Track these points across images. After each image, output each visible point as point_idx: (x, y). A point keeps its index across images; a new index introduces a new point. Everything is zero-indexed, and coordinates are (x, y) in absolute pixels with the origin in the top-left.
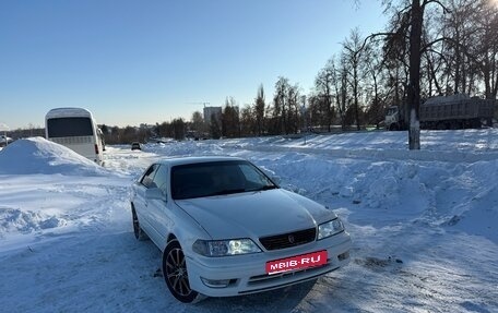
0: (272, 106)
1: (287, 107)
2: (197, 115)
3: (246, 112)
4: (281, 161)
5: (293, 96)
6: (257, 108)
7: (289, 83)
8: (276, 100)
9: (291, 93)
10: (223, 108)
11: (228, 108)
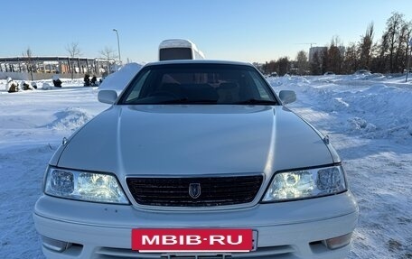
0: (380, 43)
1: (397, 45)
2: (301, 54)
3: (350, 51)
4: (363, 94)
5: (406, 32)
6: (363, 46)
7: (403, 18)
8: (385, 37)
9: (403, 30)
10: (329, 48)
11: (333, 48)
